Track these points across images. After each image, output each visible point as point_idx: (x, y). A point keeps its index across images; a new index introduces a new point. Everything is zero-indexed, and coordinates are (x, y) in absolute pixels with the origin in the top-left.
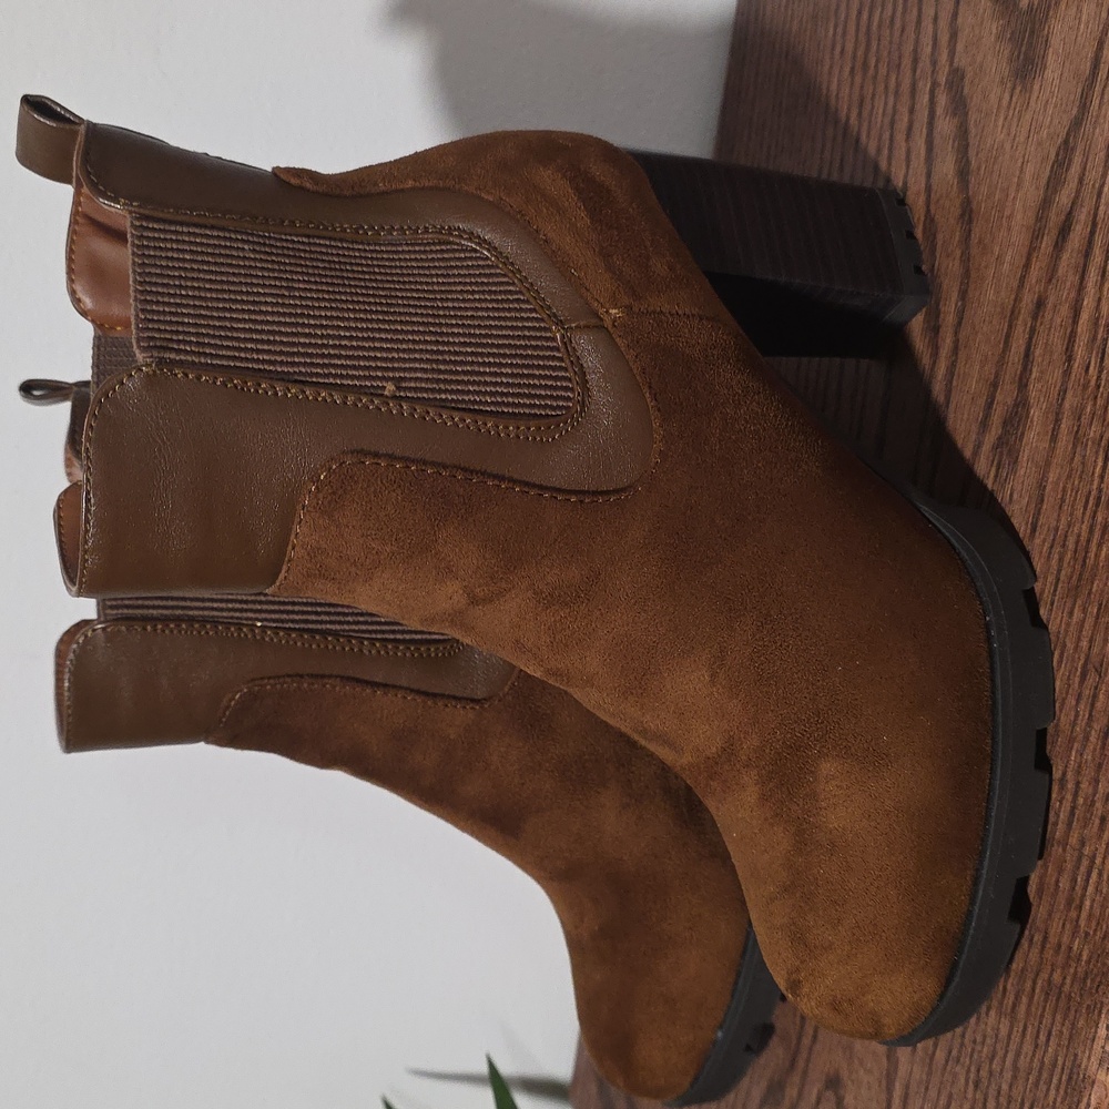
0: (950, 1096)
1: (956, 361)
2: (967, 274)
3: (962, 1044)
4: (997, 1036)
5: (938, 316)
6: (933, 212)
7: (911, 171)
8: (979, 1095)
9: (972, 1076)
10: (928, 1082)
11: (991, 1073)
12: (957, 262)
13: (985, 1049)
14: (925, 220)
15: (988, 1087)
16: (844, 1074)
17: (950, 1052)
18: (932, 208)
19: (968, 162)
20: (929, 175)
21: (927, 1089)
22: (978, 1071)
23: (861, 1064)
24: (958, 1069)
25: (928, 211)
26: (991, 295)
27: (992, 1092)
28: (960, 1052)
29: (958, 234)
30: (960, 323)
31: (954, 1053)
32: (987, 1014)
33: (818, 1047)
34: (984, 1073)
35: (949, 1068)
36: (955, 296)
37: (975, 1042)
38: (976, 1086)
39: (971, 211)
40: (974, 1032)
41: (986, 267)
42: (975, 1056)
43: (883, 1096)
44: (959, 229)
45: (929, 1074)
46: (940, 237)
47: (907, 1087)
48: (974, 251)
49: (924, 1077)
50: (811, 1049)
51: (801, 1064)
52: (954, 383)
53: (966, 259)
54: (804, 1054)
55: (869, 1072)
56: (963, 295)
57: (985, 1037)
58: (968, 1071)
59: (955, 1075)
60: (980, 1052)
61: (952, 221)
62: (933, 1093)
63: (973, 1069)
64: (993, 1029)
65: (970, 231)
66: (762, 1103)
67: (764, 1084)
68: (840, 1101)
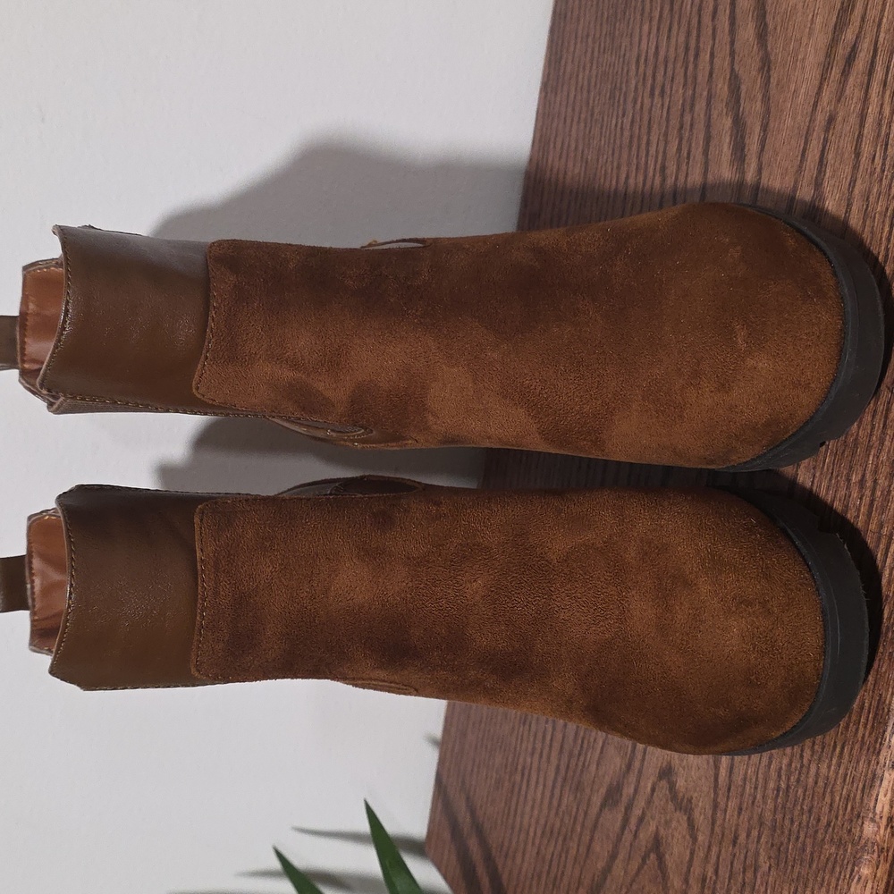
1: (760, 179)
2: (768, 111)
5: (743, 150)
6: (737, 69)
7: (717, 41)
12: (759, 104)
14: (730, 79)
16: (676, 763)
18: (736, 67)
19: (766, 25)
20: (732, 43)
25: (732, 70)
26: (789, 122)
29: (759, 81)
30: (762, 150)
36: (757, 129)
39: (770, 62)
41: (784, 102)
43: (712, 772)
46: (743, 88)
48: (773, 90)
51: (637, 764)
53: (766, 99)
55: (698, 756)
56: (765, 128)
61: (754, 73)
65: (770, 77)
66: (603, 806)
67: (603, 791)
68: (672, 786)
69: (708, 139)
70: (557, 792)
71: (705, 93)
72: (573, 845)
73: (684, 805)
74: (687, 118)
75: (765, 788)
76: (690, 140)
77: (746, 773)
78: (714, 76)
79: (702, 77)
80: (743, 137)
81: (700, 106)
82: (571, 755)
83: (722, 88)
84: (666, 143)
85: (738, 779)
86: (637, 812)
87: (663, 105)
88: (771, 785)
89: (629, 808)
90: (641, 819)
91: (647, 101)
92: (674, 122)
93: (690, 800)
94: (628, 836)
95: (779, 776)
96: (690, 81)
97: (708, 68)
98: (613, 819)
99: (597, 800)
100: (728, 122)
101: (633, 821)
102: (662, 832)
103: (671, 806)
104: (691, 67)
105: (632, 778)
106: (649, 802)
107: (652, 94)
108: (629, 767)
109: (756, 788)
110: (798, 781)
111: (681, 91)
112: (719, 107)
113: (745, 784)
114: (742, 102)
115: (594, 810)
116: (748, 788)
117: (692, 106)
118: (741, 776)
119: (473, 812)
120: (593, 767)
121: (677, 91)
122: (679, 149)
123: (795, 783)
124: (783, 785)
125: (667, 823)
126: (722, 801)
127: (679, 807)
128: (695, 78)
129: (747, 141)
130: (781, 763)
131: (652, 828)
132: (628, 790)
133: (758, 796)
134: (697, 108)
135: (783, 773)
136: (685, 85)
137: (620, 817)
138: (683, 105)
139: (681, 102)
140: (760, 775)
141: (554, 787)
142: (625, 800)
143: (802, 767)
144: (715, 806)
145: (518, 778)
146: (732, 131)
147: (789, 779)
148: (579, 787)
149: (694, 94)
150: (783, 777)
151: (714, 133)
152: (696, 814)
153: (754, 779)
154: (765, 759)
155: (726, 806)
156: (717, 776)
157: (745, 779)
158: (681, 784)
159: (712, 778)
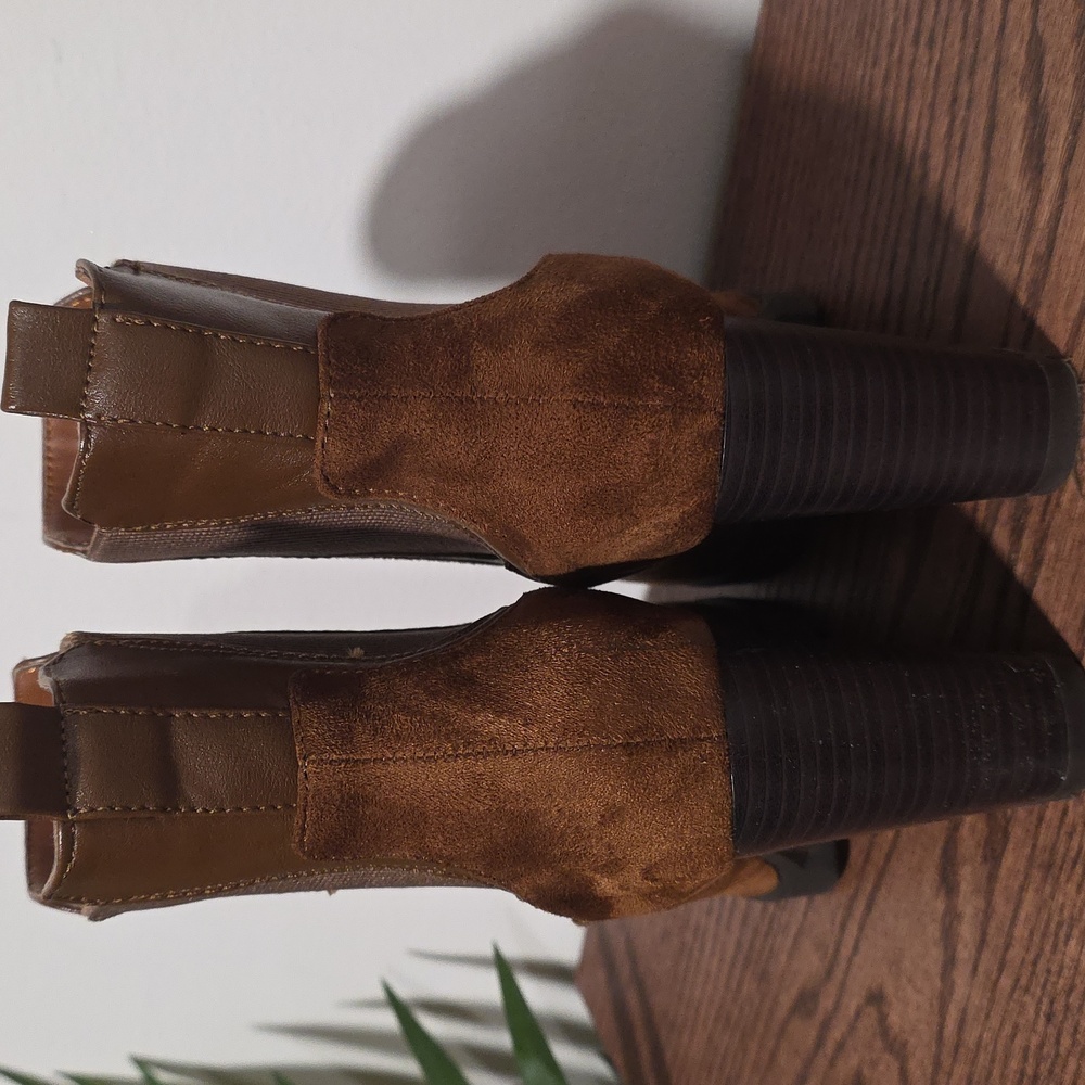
0: (1016, 1027)
1: (1062, 205)
3: (1033, 973)
4: (1076, 968)
5: (1040, 153)
6: (1041, 30)
8: (1052, 1031)
9: (1044, 1008)
10: (990, 1007)
11: (1067, 1007)
12: (1069, 89)
13: (1061, 982)
14: (1031, 39)
15: (1062, 1022)
16: (889, 990)
17: (1017, 980)
18: (1040, 25)
21: (987, 1016)
22: (1052, 1003)
23: (910, 980)
24: (1027, 999)
25: (1034, 28)
27: (1068, 1027)
28: (1030, 980)
29: (1072, 55)
30: (1070, 159)
31: (1023, 981)
32: (1066, 944)
33: (858, 959)
34: (1059, 1006)
35: (1016, 996)
36: (1064, 128)
37: (1049, 971)
38: (1049, 1018)
40: (1048, 962)
42: (1049, 987)
43: (935, 1019)
44: (1073, 50)
45: (992, 1001)
46: (1048, 59)
47: (964, 1012)
49: (985, 1002)
50: (850, 961)
51: (839, 973)
52: (1060, 230)
54: (842, 964)
55: (919, 991)
56: (1075, 128)
57: (1061, 968)
58: (1040, 1002)
59: (1023, 1006)
60: (1056, 983)
61: (1066, 40)
62: (994, 1022)
63: (1045, 1001)
64: (1073, 961)
66: (794, 1011)
67: (794, 992)
68: (882, 1019)
69: (991, 127)
70: (737, 972)
71: (992, 58)
72: (753, 1045)
73: (897, 1048)
74: (964, 90)
75: (1005, 1065)
76: (966, 121)
77: (981, 1036)
78: (1007, 31)
79: (990, 29)
80: (1042, 136)
81: (985, 72)
82: (756, 931)
83: (1017, 51)
84: (932, 118)
85: (970, 1039)
86: (836, 1034)
87: (930, 61)
88: (1014, 1064)
89: (825, 1026)
90: (840, 1046)
91: (909, 50)
92: (945, 89)
93: (904, 1044)
94: (821, 1063)
95: (1025, 1058)
96: (971, 31)
97: (998, 18)
98: (804, 1033)
99: (787, 1000)
100: (1021, 109)
101: (830, 1047)
102: (866, 1072)
103: (879, 1044)
104: (974, 11)
105: (832, 989)
106: (852, 1028)
107: (916, 42)
108: (829, 973)
109: (992, 1061)
110: (1051, 1072)
111: (957, 45)
112: (1011, 83)
113: (978, 1050)
114: (1045, 80)
115: (781, 1013)
116: (982, 1056)
117: (972, 73)
118: (974, 1038)
119: (634, 960)
120: (783, 958)
121: (952, 45)
122: (950, 134)
123: (1046, 1074)
124: (1030, 1071)
125: (874, 1064)
126: (946, 1061)
127: (890, 1049)
128: (979, 31)
129: (1048, 143)
130: (1029, 1040)
131: (854, 1061)
132: (826, 1003)
133: (995, 1072)
134: (978, 77)
135: (1031, 1053)
136: (963, 38)
137: (813, 1033)
138: (959, 69)
139: (956, 62)
141: (733, 965)
142: (819, 1017)
143: (1057, 1055)
144: (937, 1064)
145: (689, 937)
146: (1027, 121)
147: (1038, 1066)
148: (763, 977)
149: (976, 53)
150: (1031, 1060)
151: (1001, 119)
152: (912, 1065)
153: (990, 1048)
154: (1008, 1030)
155: (952, 1069)
156: (941, 1027)
157: (979, 1044)
158: (894, 1018)
159: (935, 1028)
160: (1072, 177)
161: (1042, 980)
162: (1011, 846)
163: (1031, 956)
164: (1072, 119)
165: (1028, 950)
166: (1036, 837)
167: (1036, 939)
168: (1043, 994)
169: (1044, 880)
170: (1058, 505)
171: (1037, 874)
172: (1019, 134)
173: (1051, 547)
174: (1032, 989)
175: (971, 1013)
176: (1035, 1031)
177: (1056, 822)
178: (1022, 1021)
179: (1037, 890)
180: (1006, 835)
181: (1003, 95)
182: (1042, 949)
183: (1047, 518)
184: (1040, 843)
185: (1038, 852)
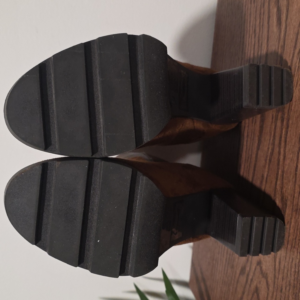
0: (293, 259)
1: (286, 31)
2: (288, 3)
3: (295, 242)
5: (280, 20)
10: (286, 255)
12: (285, 1)
17: (292, 245)
21: (286, 258)
24: (295, 250)
26: (296, 7)
28: (295, 244)
30: (287, 18)
35: (292, 250)
36: (285, 11)
43: (274, 264)
47: (280, 259)
49: (285, 254)
52: (286, 38)
56: (287, 10)
58: (298, 250)
59: (294, 252)
62: (288, 259)
66: (240, 274)
67: (240, 268)
68: (261, 268)
69: (269, 17)
70: (226, 268)
72: (231, 288)
73: (265, 275)
74: (262, 12)
75: (291, 271)
76: (263, 19)
77: (285, 265)
80: (280, 15)
81: (266, 4)
84: (256, 20)
85: (282, 267)
86: (250, 277)
87: (254, 6)
88: (293, 270)
89: (248, 275)
90: (252, 280)
91: (249, 5)
92: (258, 12)
93: (267, 274)
94: (248, 286)
99: (238, 272)
100: (275, 10)
101: (249, 280)
102: (258, 285)
103: (261, 276)
105: (249, 264)
106: (254, 274)
107: (251, 3)
108: (248, 260)
109: (288, 271)
112: (272, 4)
113: (284, 268)
115: (237, 275)
116: (285, 270)
117: (264, 5)
118: (283, 266)
119: (202, 273)
120: (237, 259)
122: (260, 23)
124: (297, 270)
125: (260, 282)
126: (277, 275)
127: (263, 276)
129: (282, 16)
130: (296, 262)
131: (255, 283)
132: (248, 269)
133: (289, 274)
134: (265, 6)
135: (297, 265)
137: (245, 279)
138: (261, 6)
139: (260, 4)
140: (289, 266)
141: (225, 266)
142: (247, 272)
144: (275, 277)
145: (214, 262)
146: (277, 13)
148: (232, 267)
150: (297, 267)
151: (271, 15)
152: (269, 279)
153: (287, 267)
154: (291, 260)
155: (278, 277)
156: (275, 265)
157: (284, 267)
158: (264, 267)
159: (274, 266)
160: (288, 23)
161: (298, 243)
162: (288, 207)
163: (295, 237)
164: (287, 8)
165: (294, 236)
166: (293, 203)
167: (296, 231)
168: (298, 247)
169: (296, 214)
170: (291, 110)
171: (294, 213)
172: (275, 17)
173: (290, 122)
174: (296, 246)
175: (282, 259)
176: (297, 258)
177: (297, 197)
178: (294, 257)
179: (294, 218)
180: (286, 204)
181: (271, 8)
182: (297, 234)
183: (289, 114)
184: (294, 204)
185: (294, 207)
